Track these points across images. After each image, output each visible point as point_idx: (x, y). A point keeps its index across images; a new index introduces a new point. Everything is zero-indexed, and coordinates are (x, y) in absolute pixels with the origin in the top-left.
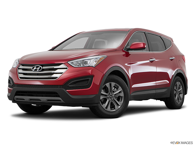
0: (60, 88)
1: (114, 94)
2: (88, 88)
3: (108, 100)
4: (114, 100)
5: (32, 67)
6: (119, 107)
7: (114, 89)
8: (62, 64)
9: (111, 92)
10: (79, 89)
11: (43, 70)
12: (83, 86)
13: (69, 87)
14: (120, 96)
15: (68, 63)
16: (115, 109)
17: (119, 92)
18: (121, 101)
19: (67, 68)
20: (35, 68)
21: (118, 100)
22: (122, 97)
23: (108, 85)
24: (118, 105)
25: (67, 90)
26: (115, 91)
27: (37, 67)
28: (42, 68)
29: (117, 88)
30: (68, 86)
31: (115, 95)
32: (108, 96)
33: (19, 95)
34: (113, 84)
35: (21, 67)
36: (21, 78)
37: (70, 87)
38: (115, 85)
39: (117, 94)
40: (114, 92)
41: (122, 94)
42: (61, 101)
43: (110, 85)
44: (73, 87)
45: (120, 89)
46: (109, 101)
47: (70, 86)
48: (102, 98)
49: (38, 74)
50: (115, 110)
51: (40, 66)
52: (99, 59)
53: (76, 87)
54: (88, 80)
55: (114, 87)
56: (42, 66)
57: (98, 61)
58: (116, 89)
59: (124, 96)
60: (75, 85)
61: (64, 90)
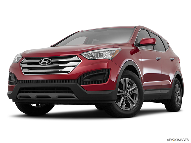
0: (73, 82)
1: (129, 91)
2: (104, 83)
3: (123, 97)
4: (129, 97)
5: (39, 61)
6: (134, 105)
7: (128, 86)
8: (75, 56)
9: (126, 89)
10: (95, 84)
11: (52, 63)
12: (99, 81)
13: (83, 81)
14: (134, 93)
15: (82, 55)
16: (129, 107)
17: (134, 90)
18: (135, 99)
19: (80, 61)
20: (43, 61)
21: (133, 97)
22: (136, 94)
23: (122, 80)
24: (133, 103)
25: (81, 85)
26: (130, 88)
27: (45, 60)
28: (51, 61)
29: (131, 85)
30: (82, 81)
31: (129, 92)
32: (122, 93)
33: (23, 92)
35: (25, 61)
36: (25, 73)
37: (85, 81)
38: (129, 81)
39: (131, 91)
40: (128, 89)
41: (137, 92)
42: (74, 97)
43: (125, 80)
44: (88, 81)
45: (135, 86)
46: (124, 99)
47: (84, 80)
49: (46, 68)
50: (130, 109)
51: (49, 59)
52: (114, 51)
53: (92, 81)
54: (105, 74)
55: (129, 84)
56: (52, 59)
57: (114, 54)
58: (130, 86)
59: (138, 93)
60: (90, 79)
61: (79, 85)
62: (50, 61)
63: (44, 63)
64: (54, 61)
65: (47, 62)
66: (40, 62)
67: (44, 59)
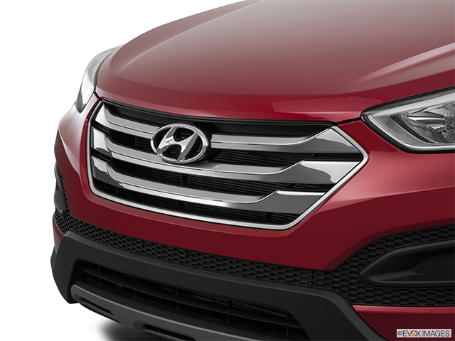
0: (313, 285)
11: (214, 156)
13: (370, 283)
15: (368, 123)
19: (358, 157)
20: (167, 141)
25: (358, 307)
27: (180, 135)
28: (205, 143)
37: (379, 287)
44: (394, 288)
47: (376, 279)
51: (197, 132)
53: (421, 288)
56: (210, 128)
60: (411, 273)
61: (341, 304)
62: (199, 141)
63: (172, 152)
64: (223, 142)
65: (184, 145)
66: (158, 138)
67: (174, 126)
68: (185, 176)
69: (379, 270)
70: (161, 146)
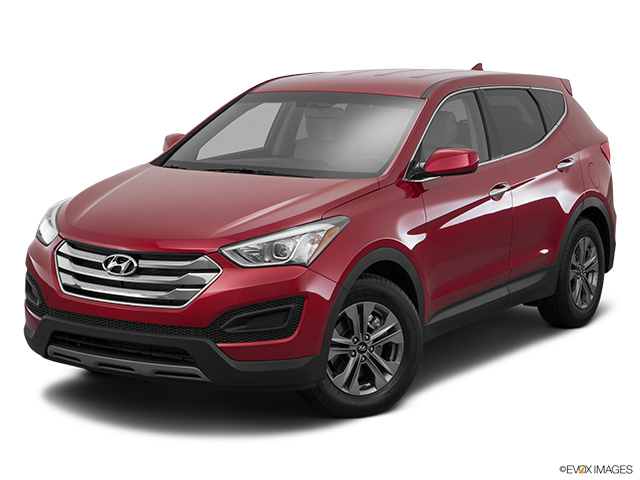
0: (196, 335)
1: (373, 337)
2: (286, 337)
3: (352, 359)
4: (371, 357)
5: (104, 258)
6: (388, 378)
7: (373, 320)
8: (202, 253)
9: (362, 331)
10: (260, 340)
11: (140, 271)
12: (270, 332)
13: (225, 333)
14: (392, 343)
15: (222, 254)
16: (373, 385)
18: (394, 360)
19: (218, 271)
20: (112, 265)
21: (386, 355)
22: (397, 345)
23: (351, 311)
24: (383, 371)
25: (219, 345)
26: (376, 328)
27: (120, 260)
28: (136, 265)
29: (380, 318)
30: (221, 331)
31: (374, 341)
32: (351, 348)
33: (62, 343)
34: (369, 307)
35: (65, 248)
36: (67, 287)
37: (229, 334)
38: (375, 308)
39: (382, 337)
40: (371, 331)
41: (398, 338)
42: (199, 377)
43: (360, 310)
44: (237, 334)
45: (392, 321)
46: (357, 363)
47: (228, 330)
48: (333, 354)
49: (122, 285)
50: (374, 390)
51: (131, 259)
52: (322, 235)
53: (250, 333)
54: (288, 310)
55: (374, 314)
56: (137, 257)
57: (320, 243)
58: (377, 319)
59: (403, 342)
60: (244, 327)
61: (211, 343)
62: (132, 264)
63: (116, 270)
64: (144, 264)
65: (124, 266)
66: (107, 263)
67: (115, 256)
68: (122, 282)
69: (229, 326)
70: (109, 266)
